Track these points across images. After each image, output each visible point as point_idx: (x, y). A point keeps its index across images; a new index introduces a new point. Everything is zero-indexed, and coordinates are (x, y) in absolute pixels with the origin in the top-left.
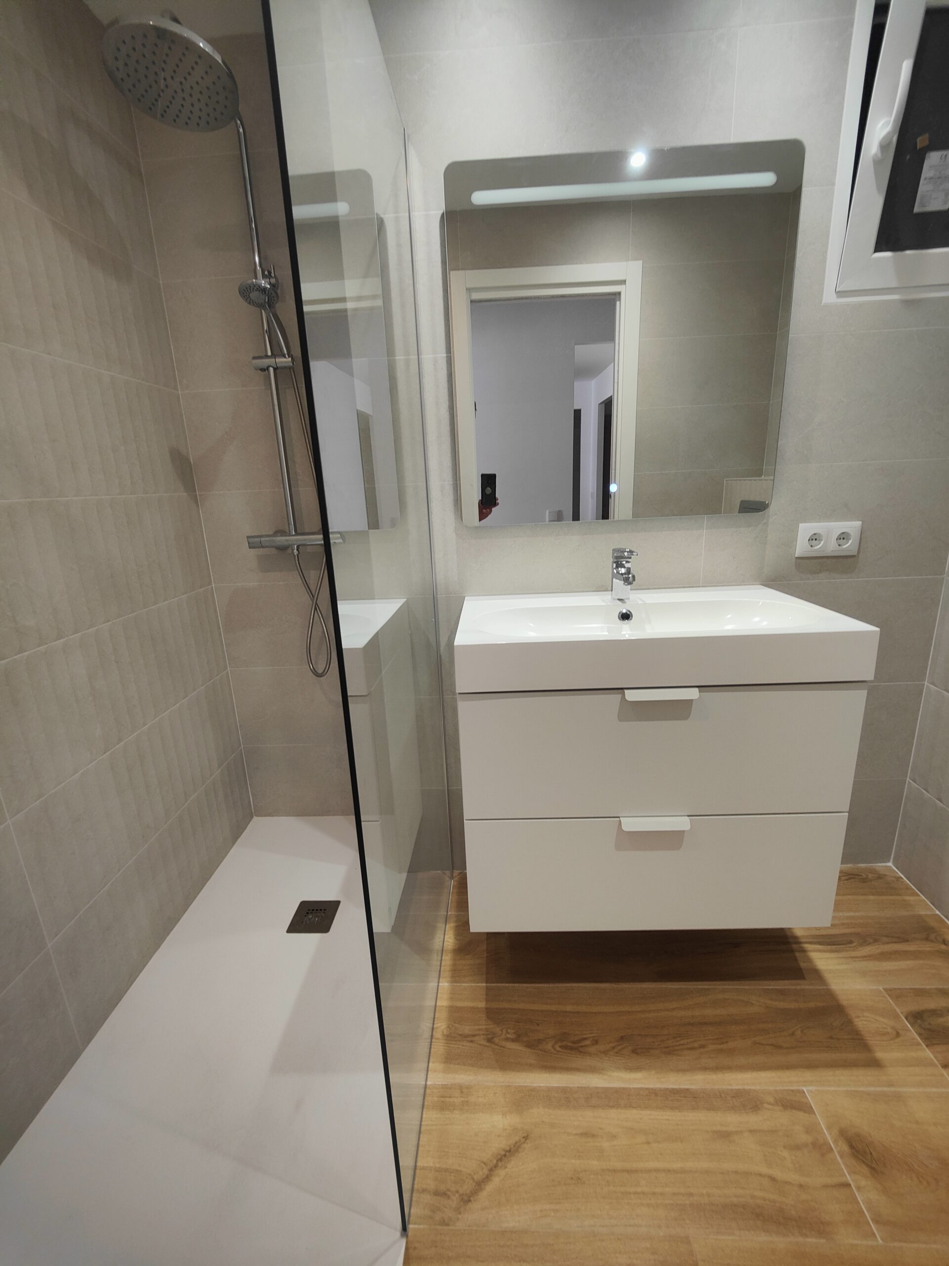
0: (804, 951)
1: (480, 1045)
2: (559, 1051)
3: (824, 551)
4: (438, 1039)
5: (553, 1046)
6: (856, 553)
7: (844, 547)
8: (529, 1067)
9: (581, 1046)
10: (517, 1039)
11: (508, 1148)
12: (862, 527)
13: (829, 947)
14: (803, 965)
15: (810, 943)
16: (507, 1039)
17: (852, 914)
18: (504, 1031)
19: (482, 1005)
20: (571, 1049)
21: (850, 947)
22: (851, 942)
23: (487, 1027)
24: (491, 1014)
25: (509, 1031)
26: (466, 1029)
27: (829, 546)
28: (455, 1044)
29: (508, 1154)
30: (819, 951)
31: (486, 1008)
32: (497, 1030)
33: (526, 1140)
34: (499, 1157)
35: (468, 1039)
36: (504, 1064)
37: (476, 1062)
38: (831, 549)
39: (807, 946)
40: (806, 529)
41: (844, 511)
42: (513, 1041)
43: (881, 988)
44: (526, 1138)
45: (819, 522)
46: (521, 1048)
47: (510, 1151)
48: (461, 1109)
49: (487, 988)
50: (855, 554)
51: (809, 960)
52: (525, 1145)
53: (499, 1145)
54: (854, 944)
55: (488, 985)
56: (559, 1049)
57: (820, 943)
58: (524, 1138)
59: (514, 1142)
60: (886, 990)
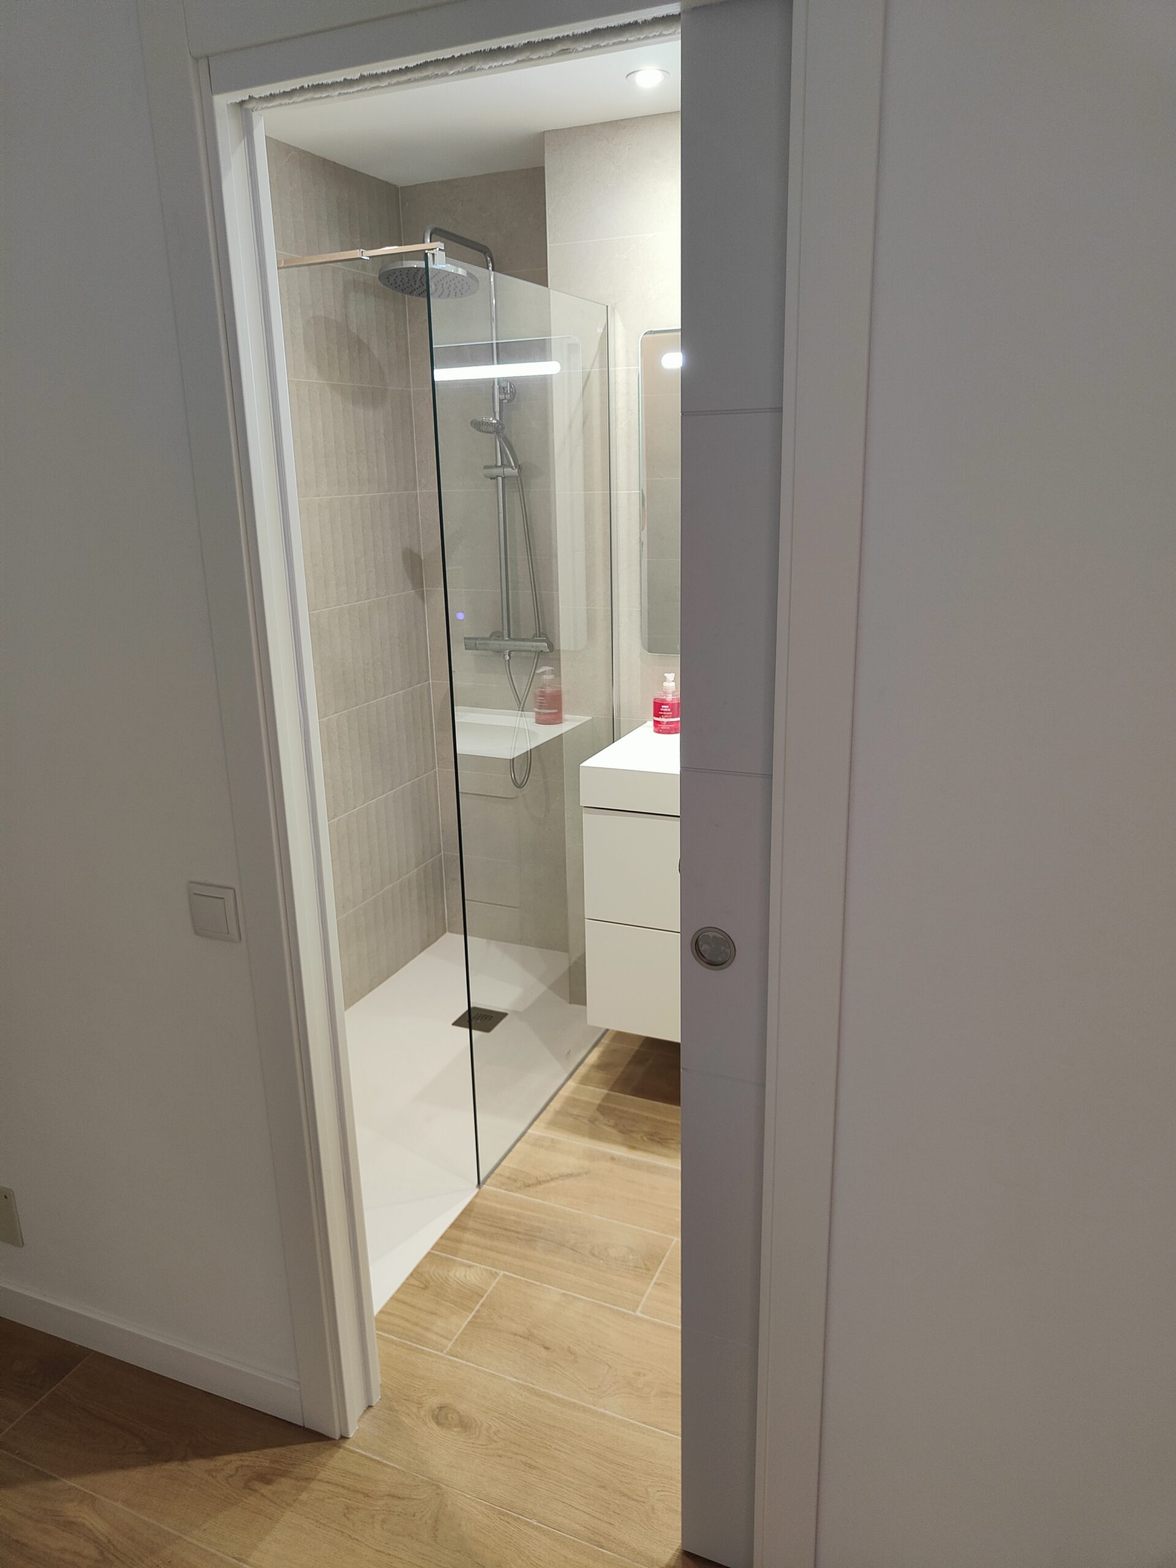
1: (582, 1122)
2: (645, 1140)
4: (549, 1111)
5: (642, 1137)
8: (614, 1142)
10: (615, 1126)
11: (570, 1174)
16: (605, 1124)
18: (606, 1120)
19: (598, 1102)
20: (659, 1142)
23: (594, 1114)
24: (602, 1109)
25: (611, 1120)
26: (576, 1112)
28: (561, 1117)
31: (599, 1104)
32: (601, 1117)
34: (562, 1175)
35: (574, 1117)
36: (595, 1134)
37: (576, 1130)
42: (609, 1126)
44: (587, 1173)
46: (614, 1132)
48: (548, 1149)
49: (608, 1094)
52: (584, 1175)
53: (565, 1170)
55: (611, 1093)
59: (578, 1172)
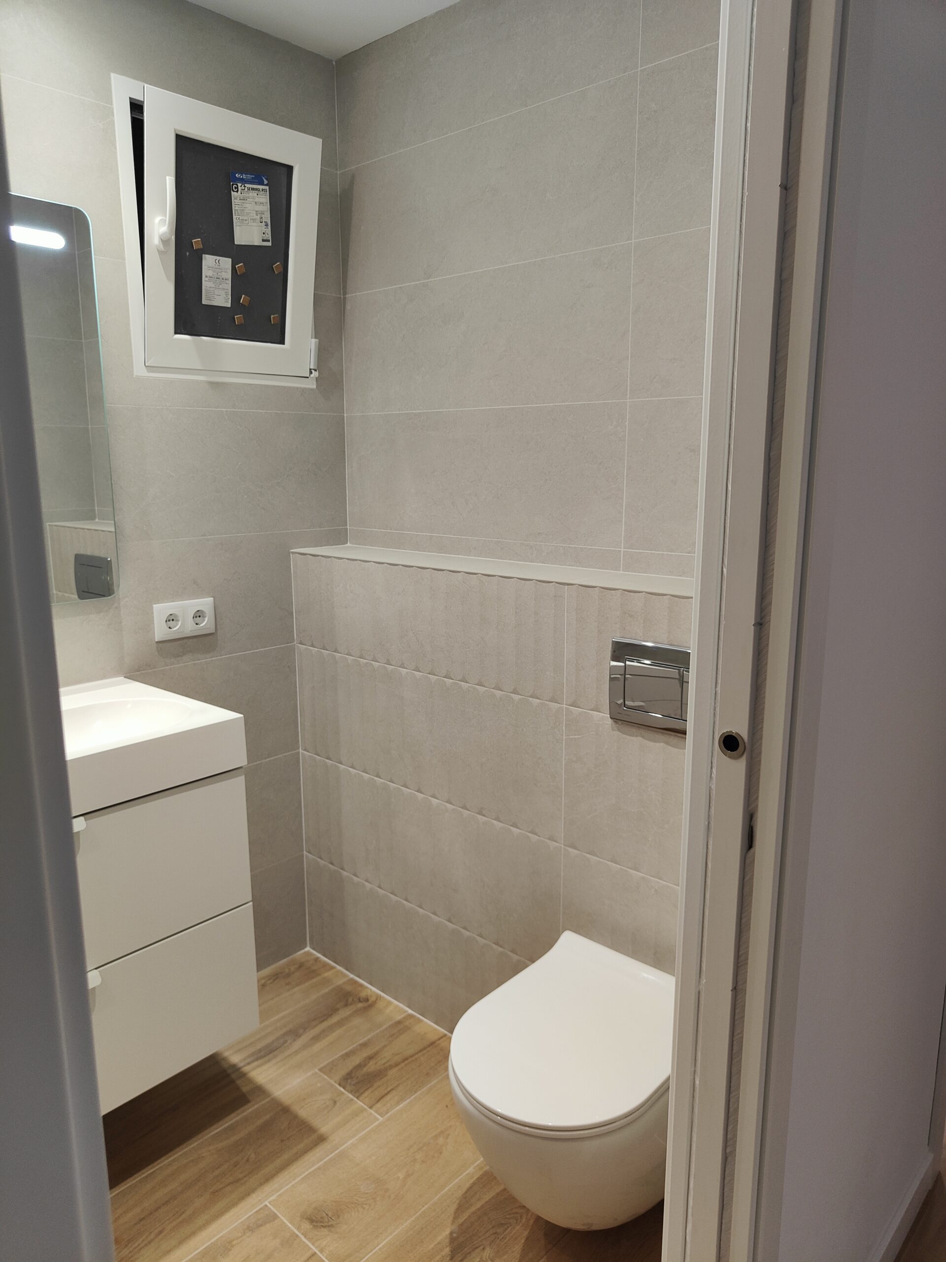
0: (244, 1075)
3: (183, 632)
6: (214, 629)
7: (201, 625)
12: (214, 603)
13: (267, 1058)
14: (245, 1089)
15: (249, 1064)
17: (283, 1014)
21: (285, 1047)
22: (286, 1042)
27: (187, 626)
30: (258, 1066)
38: (190, 629)
39: (246, 1069)
40: (161, 610)
41: (195, 589)
43: (317, 1071)
45: (173, 601)
50: (214, 631)
51: (250, 1081)
54: (289, 1042)
57: (257, 1059)
60: (320, 1070)
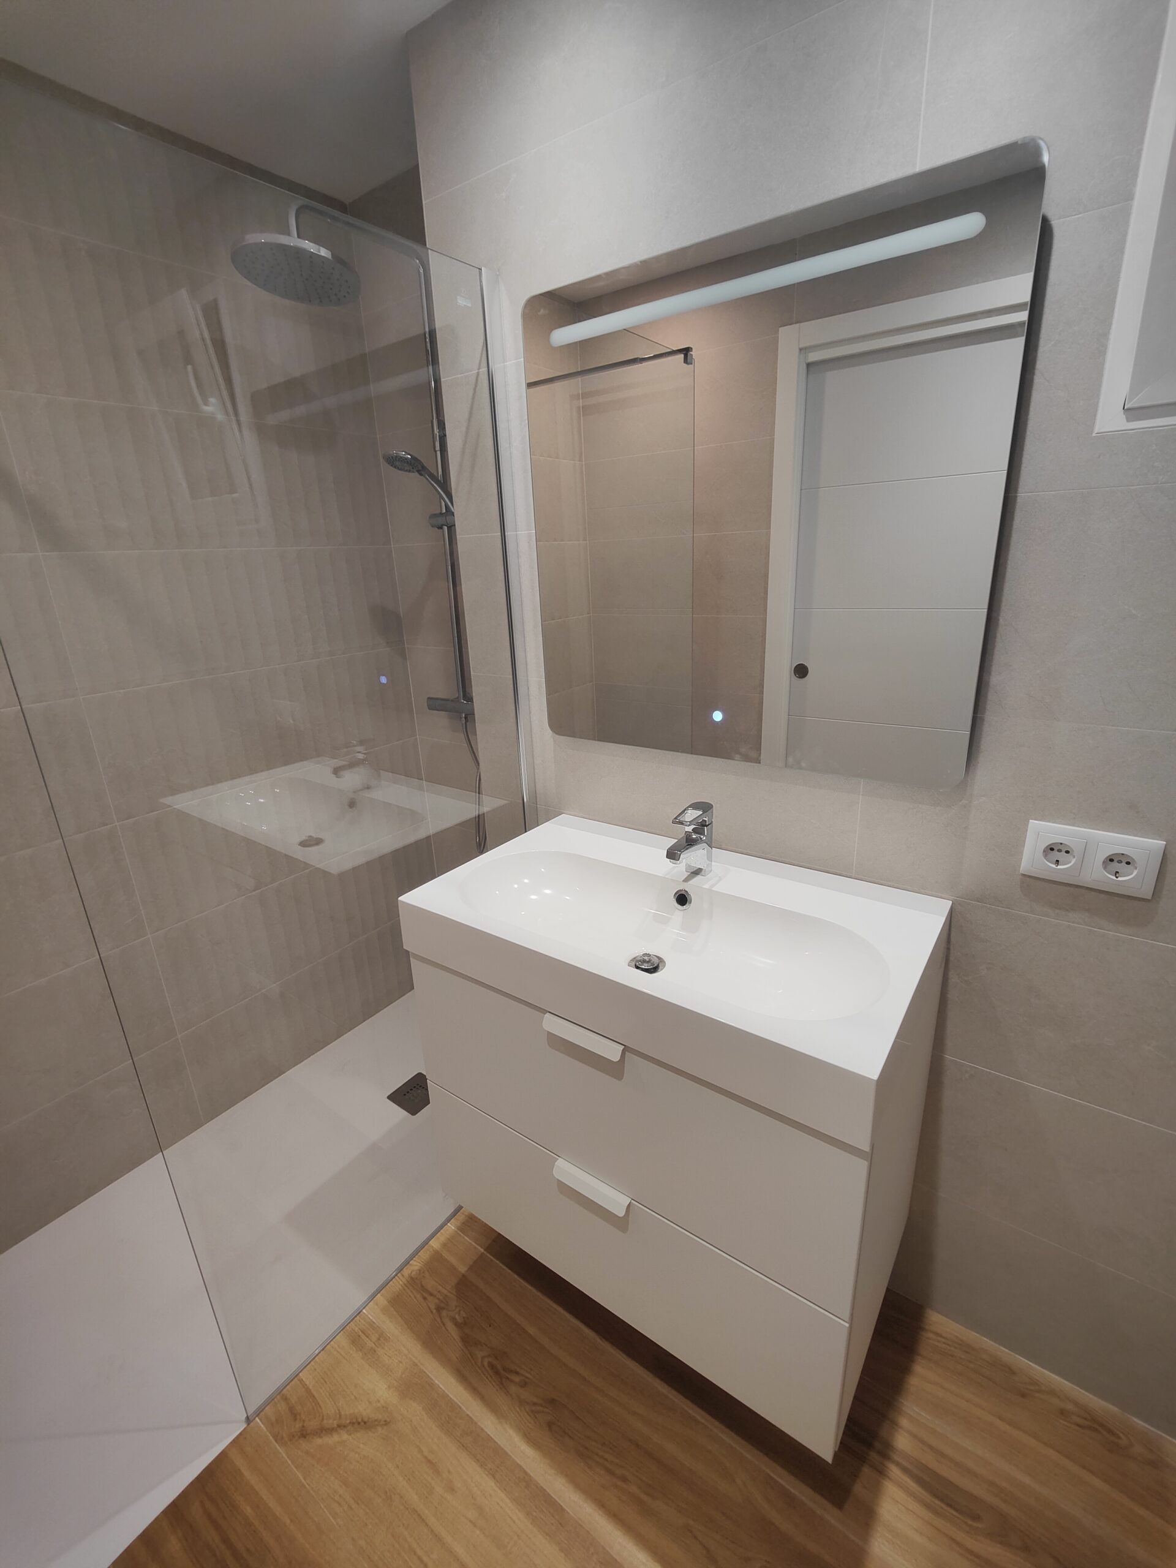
0: (881, 1472)
1: (429, 1307)
2: (483, 1366)
3: (1074, 875)
4: (403, 1276)
5: (483, 1358)
6: (1151, 894)
7: (1122, 878)
8: (447, 1361)
9: (507, 1378)
10: (462, 1326)
11: (366, 1420)
12: (1164, 850)
14: (858, 1489)
16: (453, 1320)
17: (1027, 1480)
18: (457, 1310)
19: (463, 1269)
20: (497, 1373)
21: (966, 1523)
22: (976, 1518)
23: (449, 1294)
24: (463, 1286)
25: (462, 1312)
26: (431, 1283)
27: (1086, 870)
28: (411, 1292)
29: (363, 1424)
30: (907, 1490)
31: (463, 1276)
32: (453, 1302)
33: (385, 1425)
34: (354, 1421)
35: (424, 1294)
36: (431, 1342)
39: (894, 1471)
40: (1042, 830)
41: (1130, 817)
42: (456, 1324)
44: (386, 1423)
45: (1074, 826)
46: (456, 1337)
47: (365, 1423)
48: (365, 1354)
49: (482, 1254)
51: (876, 1490)
52: (380, 1429)
53: (363, 1409)
54: (979, 1525)
55: (485, 1252)
56: (486, 1364)
58: (385, 1421)
59: (376, 1418)
